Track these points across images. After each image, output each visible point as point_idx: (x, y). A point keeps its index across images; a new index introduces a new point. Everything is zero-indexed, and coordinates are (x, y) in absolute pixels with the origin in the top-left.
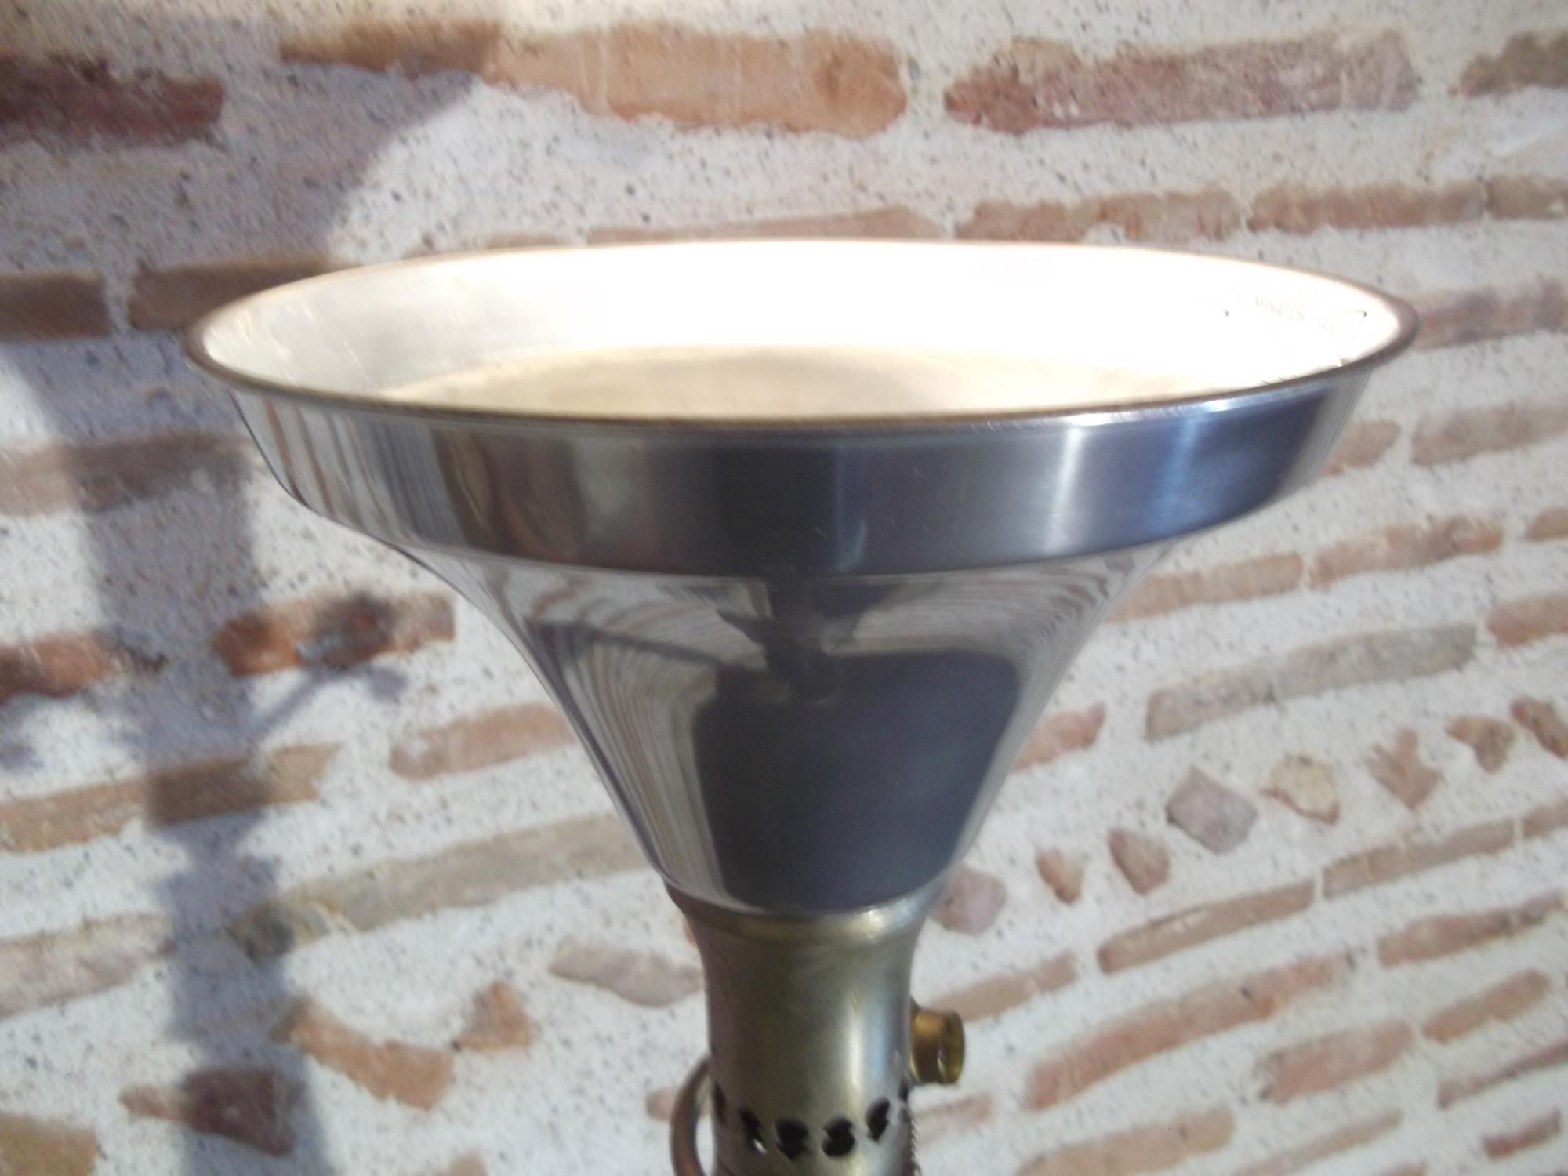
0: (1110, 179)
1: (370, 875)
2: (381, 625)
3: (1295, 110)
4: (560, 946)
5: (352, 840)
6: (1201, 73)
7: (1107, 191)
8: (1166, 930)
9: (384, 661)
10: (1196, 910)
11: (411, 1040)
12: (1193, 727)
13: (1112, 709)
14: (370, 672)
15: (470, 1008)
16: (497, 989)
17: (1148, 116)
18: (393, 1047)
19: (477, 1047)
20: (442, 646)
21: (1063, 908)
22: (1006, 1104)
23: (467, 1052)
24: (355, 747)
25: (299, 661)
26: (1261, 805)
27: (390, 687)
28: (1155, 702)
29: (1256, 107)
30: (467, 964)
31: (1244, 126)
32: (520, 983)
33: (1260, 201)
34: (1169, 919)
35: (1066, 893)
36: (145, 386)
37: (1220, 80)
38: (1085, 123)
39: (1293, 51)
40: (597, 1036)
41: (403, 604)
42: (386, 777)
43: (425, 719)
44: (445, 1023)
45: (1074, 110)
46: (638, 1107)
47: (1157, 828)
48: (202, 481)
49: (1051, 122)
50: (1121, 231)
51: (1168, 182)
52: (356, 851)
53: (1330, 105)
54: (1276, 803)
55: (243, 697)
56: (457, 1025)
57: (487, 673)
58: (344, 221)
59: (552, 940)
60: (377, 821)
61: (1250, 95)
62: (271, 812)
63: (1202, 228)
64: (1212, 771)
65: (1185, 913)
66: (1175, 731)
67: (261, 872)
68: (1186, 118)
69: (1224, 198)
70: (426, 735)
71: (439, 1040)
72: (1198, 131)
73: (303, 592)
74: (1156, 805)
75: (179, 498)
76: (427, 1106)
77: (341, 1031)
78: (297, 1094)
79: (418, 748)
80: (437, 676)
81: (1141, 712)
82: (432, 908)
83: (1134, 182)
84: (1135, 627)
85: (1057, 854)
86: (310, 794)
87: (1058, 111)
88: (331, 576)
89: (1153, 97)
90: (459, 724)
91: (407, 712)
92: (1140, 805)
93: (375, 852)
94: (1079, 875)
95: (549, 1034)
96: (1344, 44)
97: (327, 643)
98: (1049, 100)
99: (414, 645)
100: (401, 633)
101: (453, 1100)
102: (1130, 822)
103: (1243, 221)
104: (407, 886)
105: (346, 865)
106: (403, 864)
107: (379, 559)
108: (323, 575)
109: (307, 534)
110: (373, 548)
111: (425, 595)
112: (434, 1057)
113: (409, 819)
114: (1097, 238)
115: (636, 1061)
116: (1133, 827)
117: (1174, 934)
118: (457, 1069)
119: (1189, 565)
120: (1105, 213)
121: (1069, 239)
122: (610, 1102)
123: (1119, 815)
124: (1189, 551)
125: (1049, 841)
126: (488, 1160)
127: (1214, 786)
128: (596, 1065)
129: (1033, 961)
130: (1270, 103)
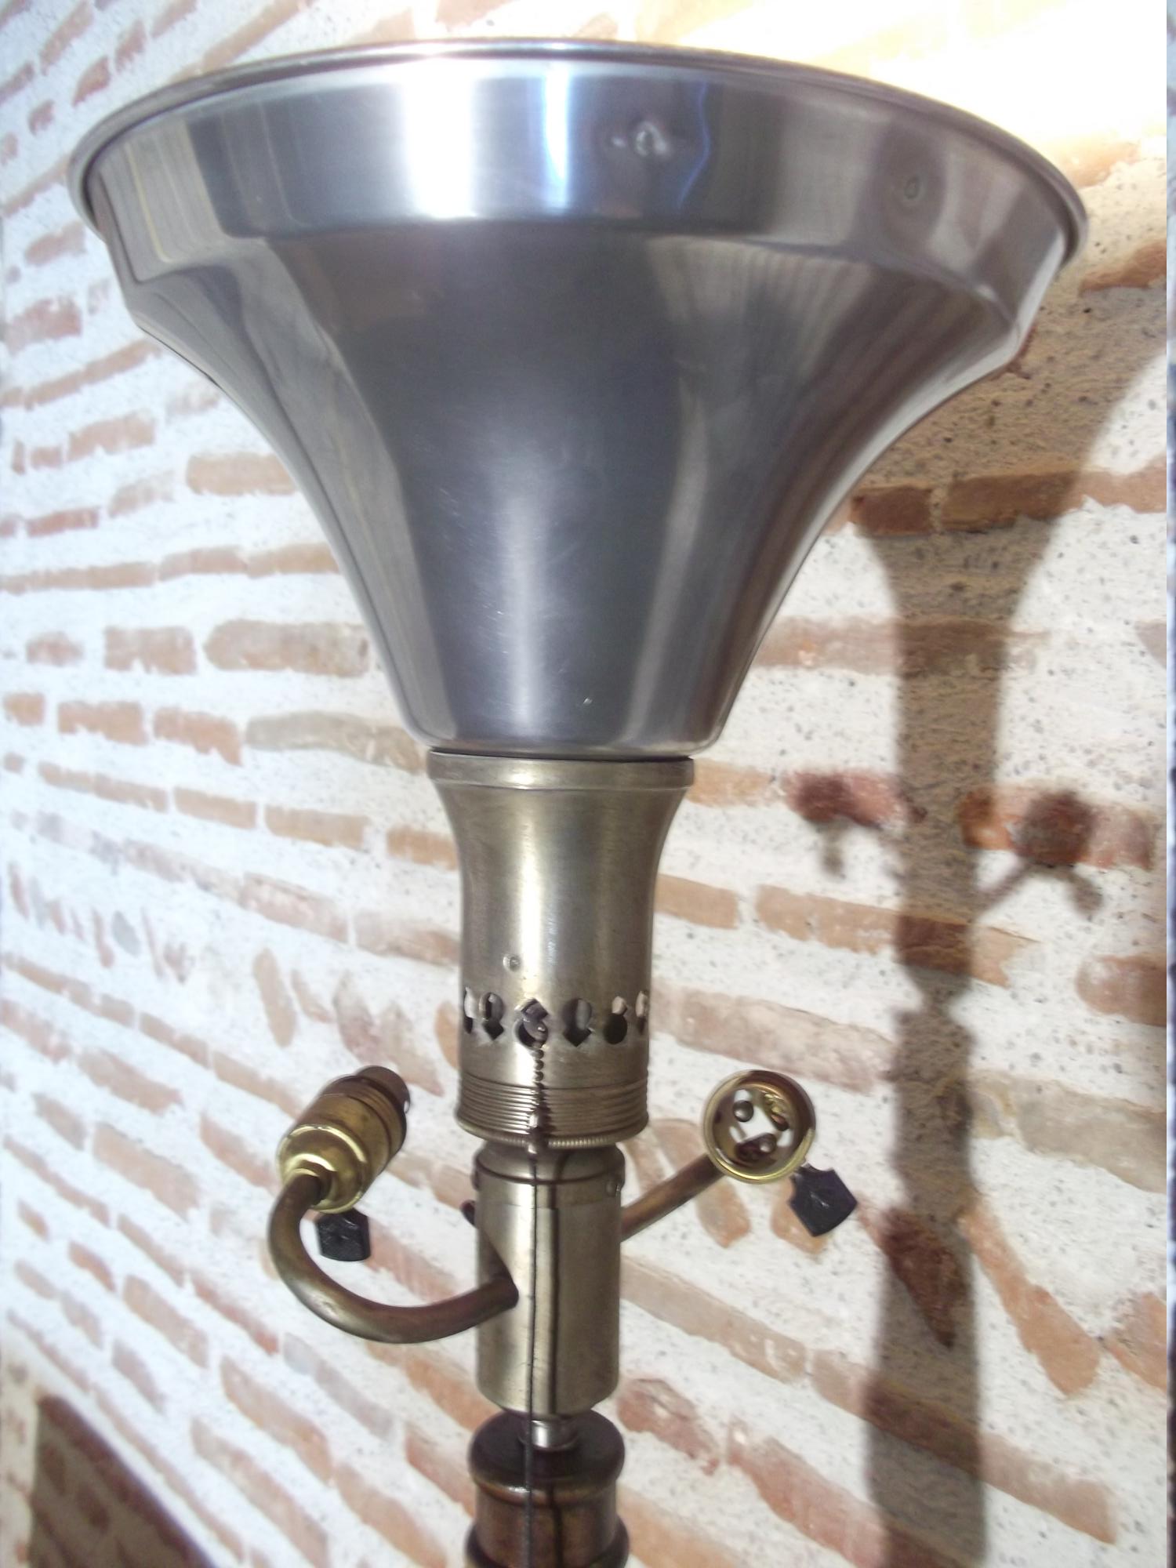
1: (1040, 1089)
5: (1034, 1048)
9: (1085, 869)
11: (1060, 1300)
14: (1072, 879)
15: (1124, 1308)
18: (1042, 1295)
19: (1123, 1362)
20: (1136, 873)
23: (1114, 1360)
24: (1050, 950)
25: (1011, 845)
27: (1086, 900)
30: (1128, 1253)
36: (951, 579)
41: (1099, 813)
42: (1071, 992)
43: (1109, 946)
44: (1096, 1309)
48: (971, 663)
52: (1036, 1057)
55: (972, 867)
56: (1107, 1321)
58: (1106, 432)
60: (1058, 1041)
62: (975, 981)
67: (961, 1041)
70: (1107, 961)
71: (1091, 1325)
73: (1022, 780)
75: (955, 677)
77: (1002, 1246)
79: (1098, 973)
82: (1092, 1159)
86: (1004, 980)
88: (1048, 771)
90: (1137, 962)
91: (1097, 932)
93: (1050, 1069)
97: (1032, 832)
99: (1109, 861)
100: (1098, 844)
101: (1092, 1405)
104: (1069, 1120)
105: (1024, 1070)
106: (1071, 1094)
107: (1092, 764)
108: (1042, 766)
109: (1038, 727)
110: (1088, 752)
111: (1127, 811)
112: (1078, 1336)
113: (1082, 1049)
118: (1104, 1375)
126: (1121, 1517)
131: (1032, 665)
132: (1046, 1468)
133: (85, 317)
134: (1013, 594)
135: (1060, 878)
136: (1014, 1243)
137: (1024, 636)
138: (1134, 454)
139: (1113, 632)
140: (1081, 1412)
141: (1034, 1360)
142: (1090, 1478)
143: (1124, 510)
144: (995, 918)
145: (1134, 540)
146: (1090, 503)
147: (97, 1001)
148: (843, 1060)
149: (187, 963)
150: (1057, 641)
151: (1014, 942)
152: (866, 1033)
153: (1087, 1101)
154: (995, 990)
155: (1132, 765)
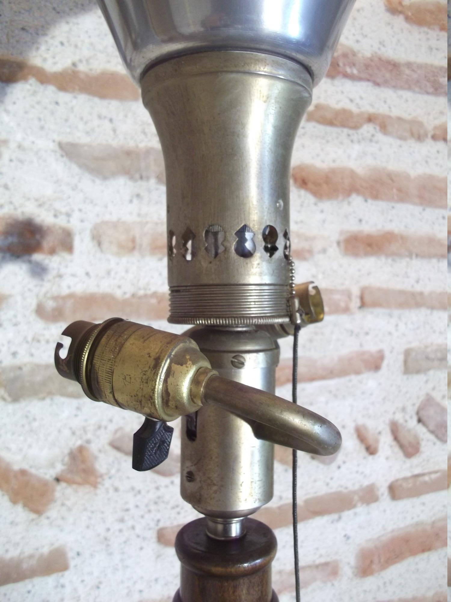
0: (372, 105)
1: (20, 368)
2: (38, 237)
4: (116, 431)
5: (13, 349)
6: (407, 72)
7: (371, 110)
8: (421, 479)
9: (37, 257)
10: (436, 472)
11: (33, 471)
12: (426, 371)
13: (387, 354)
14: (30, 262)
15: (67, 459)
16: (81, 449)
17: (386, 83)
18: (23, 472)
19: (69, 482)
21: (371, 458)
22: (347, 571)
23: (63, 485)
24: (19, 298)
27: (40, 271)
28: (407, 353)
29: (431, 90)
30: (67, 432)
32: (94, 447)
33: (435, 128)
34: (423, 475)
35: (371, 450)
37: (415, 76)
38: (360, 79)
40: (133, 489)
41: (49, 228)
42: (33, 317)
43: (55, 291)
44: (52, 465)
45: (355, 72)
46: (152, 535)
47: (413, 423)
49: (346, 76)
50: (378, 128)
51: (395, 112)
52: (14, 354)
56: (59, 468)
57: (87, 274)
58: (38, 49)
59: (112, 427)
60: (27, 342)
61: (428, 85)
63: (412, 135)
64: (437, 396)
65: (430, 473)
66: (418, 372)
68: (402, 88)
69: (420, 124)
70: (55, 298)
71: (49, 474)
72: (407, 94)
74: (412, 411)
76: (38, 512)
79: (50, 304)
80: (63, 271)
81: (401, 358)
82: (50, 394)
83: (382, 109)
84: (396, 312)
85: (364, 426)
87: (348, 70)
88: (15, 209)
89: (388, 75)
90: (71, 296)
91: (47, 286)
92: (404, 409)
93: (23, 358)
94: (377, 441)
95: (107, 483)
97: (10, 239)
98: (344, 65)
99: (52, 252)
100: (46, 244)
101: (53, 512)
102: (399, 417)
103: (430, 136)
104: (38, 378)
106: (38, 366)
107: (40, 206)
108: (12, 207)
110: (37, 200)
111: (60, 228)
112: (45, 483)
113: (43, 342)
114: (367, 129)
115: (152, 507)
116: (401, 421)
117: (425, 483)
118: (58, 494)
119: (418, 288)
120: (370, 119)
121: (356, 127)
122: (138, 530)
123: (394, 413)
124: (417, 282)
125: (361, 421)
126: (70, 554)
127: (438, 405)
128: (131, 506)
129: (357, 487)
130: (436, 89)
132: (31, 557)
135: (24, 262)
138: (55, 63)
139: (46, 145)
140: (48, 518)
141: (19, 508)
142: (56, 545)
143: (51, 89)
145: (57, 103)
146: (31, 81)
150: (13, 145)
155: (59, 206)
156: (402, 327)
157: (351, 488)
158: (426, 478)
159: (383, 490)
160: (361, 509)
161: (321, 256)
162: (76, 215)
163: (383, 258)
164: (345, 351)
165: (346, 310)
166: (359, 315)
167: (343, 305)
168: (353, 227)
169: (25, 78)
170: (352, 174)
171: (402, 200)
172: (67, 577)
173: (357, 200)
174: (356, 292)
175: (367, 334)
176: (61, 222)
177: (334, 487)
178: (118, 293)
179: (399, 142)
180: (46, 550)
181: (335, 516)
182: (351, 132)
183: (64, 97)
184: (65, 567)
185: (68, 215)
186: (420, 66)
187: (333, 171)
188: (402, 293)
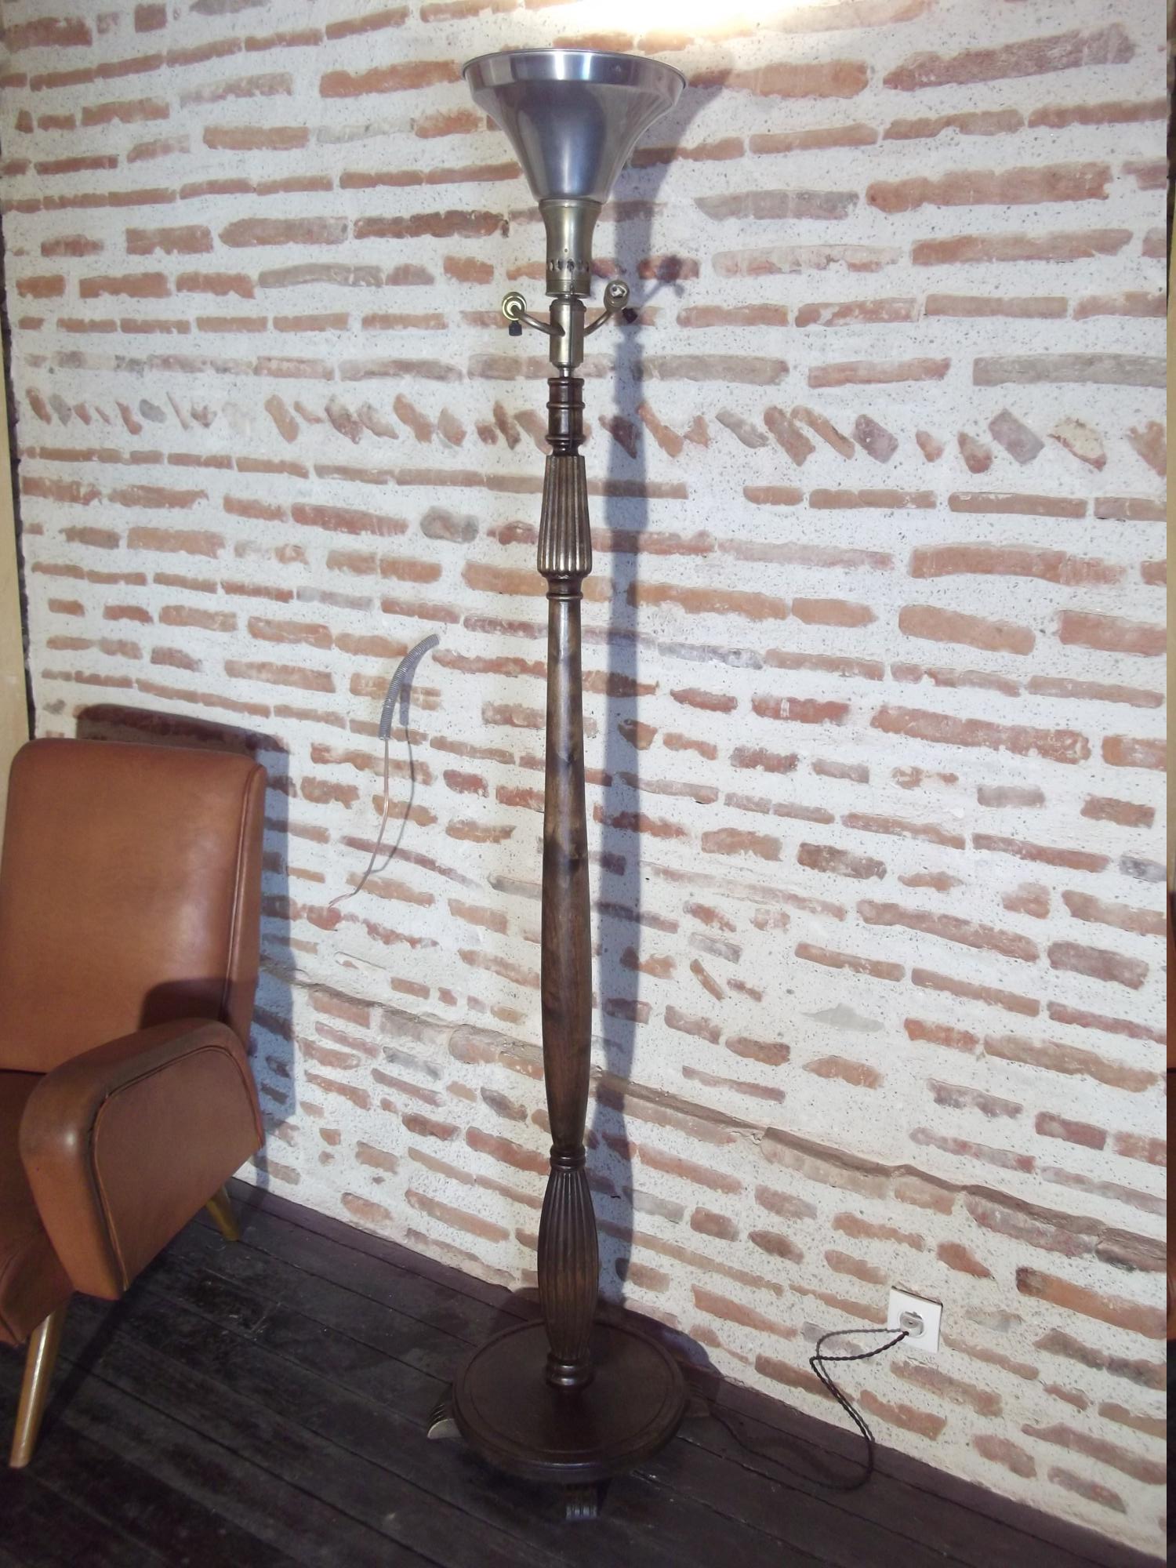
0: (954, 107)
1: (666, 358)
2: (679, 267)
3: (1055, 69)
4: (721, 408)
7: (952, 112)
8: (986, 497)
9: (679, 281)
10: (1006, 493)
11: (672, 428)
12: (1001, 383)
13: (954, 362)
14: (675, 285)
15: (691, 424)
16: (700, 419)
17: (974, 78)
18: (666, 427)
19: (692, 440)
20: (694, 279)
21: (929, 464)
22: (900, 566)
23: (688, 441)
24: (668, 311)
25: (656, 276)
26: (1048, 441)
27: (680, 291)
28: (978, 363)
29: (1035, 69)
30: (692, 405)
31: (1029, 79)
32: (707, 418)
33: (1034, 113)
34: (989, 493)
35: (930, 457)
36: (634, 185)
37: (1013, 59)
38: (940, 84)
39: (1055, 41)
41: (685, 261)
42: (674, 323)
43: (687, 305)
44: (683, 426)
45: (933, 78)
46: (740, 490)
47: (986, 439)
48: (642, 214)
49: (923, 85)
50: (958, 129)
52: (663, 348)
53: (1076, 64)
54: (1060, 445)
55: (642, 286)
56: (687, 429)
57: (707, 292)
59: (719, 406)
60: (670, 339)
61: (1031, 64)
62: (644, 326)
63: (1001, 127)
64: (1016, 413)
66: (988, 382)
67: (639, 348)
68: (994, 78)
69: (1014, 112)
70: (687, 311)
71: (681, 432)
72: (1001, 83)
73: (659, 254)
74: (985, 425)
75: (636, 220)
77: (653, 415)
78: (639, 436)
79: (684, 315)
80: (693, 290)
81: (970, 367)
82: (681, 377)
83: (967, 108)
84: (966, 320)
85: (928, 435)
86: (653, 324)
87: (925, 79)
88: (667, 249)
89: (975, 70)
90: (695, 308)
91: (683, 301)
92: (977, 423)
93: (668, 352)
95: (715, 445)
96: (1085, 34)
97: (664, 272)
98: (920, 75)
99: (686, 278)
100: (684, 272)
101: (682, 458)
102: (971, 431)
103: (1026, 123)
104: (674, 365)
105: (660, 353)
106: (675, 357)
107: (682, 246)
108: (665, 248)
109: (664, 235)
110: (680, 241)
111: (692, 260)
112: (677, 437)
113: (678, 341)
114: (947, 133)
115: (742, 469)
116: (972, 434)
117: (992, 501)
118: (685, 447)
119: (996, 294)
120: (949, 122)
121: (933, 134)
122: (732, 484)
123: (964, 425)
124: (997, 287)
125: (923, 428)
126: (690, 490)
127: (1015, 421)
128: (728, 465)
129: (913, 490)
130: (1041, 67)
131: (662, 215)
132: (666, 484)
133: (95, 34)
134: (655, 190)
135: (671, 285)
136: (657, 415)
137: (659, 205)
138: (693, 143)
139: (688, 201)
140: (679, 461)
142: (682, 480)
143: (690, 161)
144: (651, 303)
145: (694, 171)
146: (680, 158)
147: (127, 456)
148: (596, 366)
149: (210, 416)
150: (670, 206)
151: (655, 310)
152: (604, 355)
153: (680, 357)
154: (650, 327)
155: (693, 245)
156: (973, 334)
157: (907, 489)
158: (992, 497)
159: (942, 498)
160: (912, 509)
161: (891, 267)
162: (703, 250)
163: (958, 265)
164: (907, 357)
165: (907, 318)
166: (923, 323)
167: (903, 312)
168: (925, 235)
169: (675, 158)
170: (925, 182)
171: (978, 201)
172: (688, 503)
173: (929, 209)
174: (922, 299)
175: (932, 342)
176: (692, 255)
177: (891, 485)
178: (725, 306)
179: (985, 138)
180: (675, 482)
181: (888, 511)
182: (929, 140)
183: (698, 165)
184: (685, 497)
185: (697, 250)
186: (1023, 46)
187: (904, 184)
188: (973, 299)
